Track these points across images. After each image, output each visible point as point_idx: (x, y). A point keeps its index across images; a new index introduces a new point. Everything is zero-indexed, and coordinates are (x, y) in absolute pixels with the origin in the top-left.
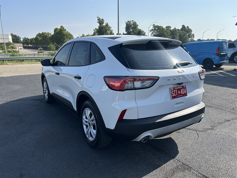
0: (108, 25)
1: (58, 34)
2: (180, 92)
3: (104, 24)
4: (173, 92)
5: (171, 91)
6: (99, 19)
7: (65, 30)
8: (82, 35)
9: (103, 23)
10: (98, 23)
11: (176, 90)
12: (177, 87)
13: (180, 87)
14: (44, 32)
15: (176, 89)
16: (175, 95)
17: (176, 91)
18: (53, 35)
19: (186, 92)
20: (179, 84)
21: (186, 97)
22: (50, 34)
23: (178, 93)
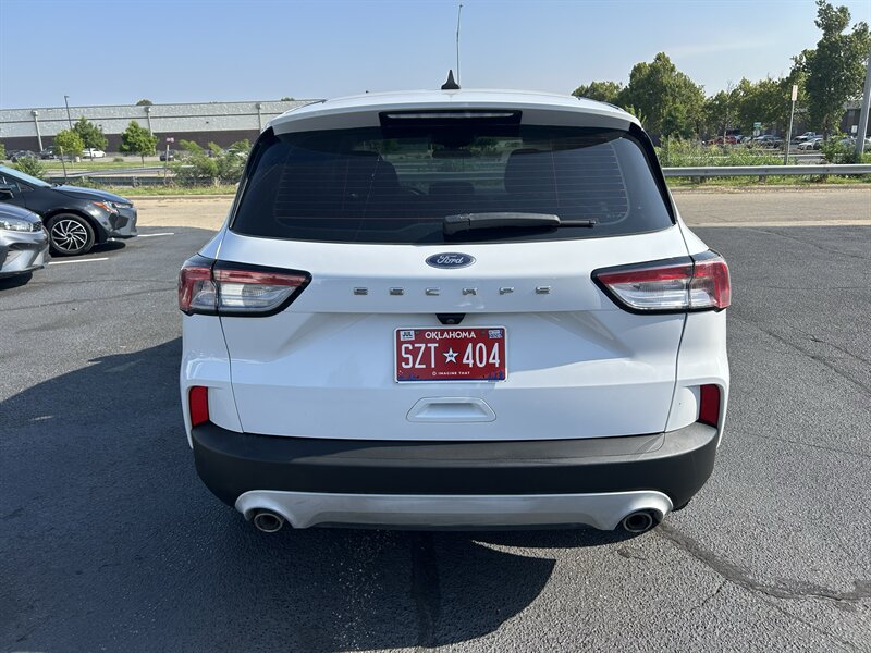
0: (865, 30)
1: (642, 87)
2: (459, 358)
3: (848, 31)
4: (415, 352)
5: (400, 344)
6: (825, 12)
7: (673, 69)
8: (738, 83)
9: (842, 26)
10: (818, 25)
11: (433, 346)
12: (442, 332)
13: (463, 335)
14: (597, 82)
15: (433, 341)
16: (417, 366)
17: (428, 350)
18: (626, 89)
19: (497, 362)
20: (444, 318)
21: (499, 385)
22: (618, 87)
23: (440, 358)
